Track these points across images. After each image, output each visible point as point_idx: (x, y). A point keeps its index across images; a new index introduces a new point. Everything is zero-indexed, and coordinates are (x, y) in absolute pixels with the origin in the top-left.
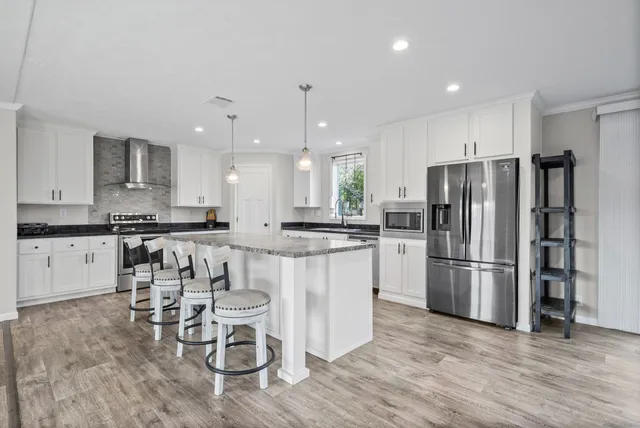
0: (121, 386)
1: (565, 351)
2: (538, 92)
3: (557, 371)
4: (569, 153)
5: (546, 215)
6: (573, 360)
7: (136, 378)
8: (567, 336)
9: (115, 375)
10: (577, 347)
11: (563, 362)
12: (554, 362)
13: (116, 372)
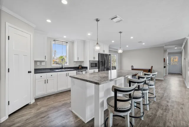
0: (172, 115)
7: (166, 114)
9: (171, 120)
13: (170, 120)
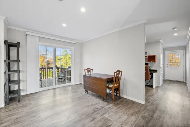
1: (19, 107)
2: (6, 17)
3: (19, 116)
4: (19, 43)
5: (9, 63)
6: (23, 108)
8: (19, 101)
10: (23, 103)
11: (20, 111)
12: (17, 113)
